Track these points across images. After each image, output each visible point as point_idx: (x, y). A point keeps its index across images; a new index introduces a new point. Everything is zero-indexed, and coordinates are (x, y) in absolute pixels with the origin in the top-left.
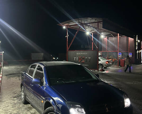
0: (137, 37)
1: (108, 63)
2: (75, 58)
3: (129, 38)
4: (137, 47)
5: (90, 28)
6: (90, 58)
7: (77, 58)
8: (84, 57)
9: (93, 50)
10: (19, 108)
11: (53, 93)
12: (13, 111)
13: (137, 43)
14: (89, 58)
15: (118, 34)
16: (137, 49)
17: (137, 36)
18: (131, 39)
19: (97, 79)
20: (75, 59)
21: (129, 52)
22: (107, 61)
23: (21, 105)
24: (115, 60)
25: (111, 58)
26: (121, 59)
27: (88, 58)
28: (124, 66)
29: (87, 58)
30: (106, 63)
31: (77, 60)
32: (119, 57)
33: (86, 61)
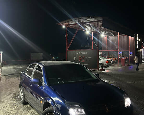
0: (138, 36)
1: (108, 62)
3: (130, 36)
4: (138, 46)
5: (90, 27)
7: (77, 57)
8: (84, 57)
9: (93, 49)
10: (18, 109)
11: (53, 94)
12: (11, 111)
13: (138, 42)
14: (89, 57)
15: (119, 33)
16: (137, 48)
17: (138, 34)
18: (131, 38)
19: (97, 79)
20: (75, 58)
21: (129, 51)
22: (107, 60)
23: (20, 106)
24: (116, 59)
25: (111, 58)
26: (122, 58)
28: (125, 66)
29: (87, 58)
31: (77, 60)
32: (120, 56)
33: (86, 61)
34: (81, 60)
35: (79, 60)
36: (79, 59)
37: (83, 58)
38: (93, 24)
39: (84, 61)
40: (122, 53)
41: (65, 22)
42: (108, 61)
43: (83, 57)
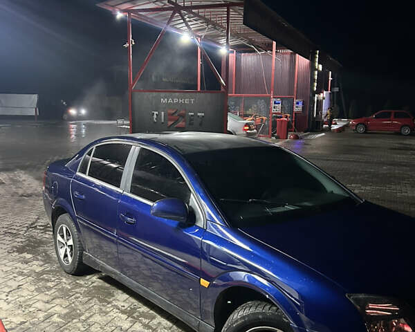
0: (317, 56)
1: (248, 128)
2: (156, 113)
3: (297, 55)
4: (316, 84)
5: (196, 22)
6: (203, 114)
7: (163, 113)
8: (184, 112)
13: (316, 72)
14: (199, 114)
15: (274, 43)
16: (315, 89)
17: (318, 51)
18: (302, 62)
20: (155, 116)
21: (295, 97)
22: (247, 123)
24: (262, 119)
25: (251, 115)
26: (278, 117)
27: (196, 114)
28: (287, 138)
29: (192, 115)
30: (244, 130)
31: (163, 121)
32: (274, 110)
33: (190, 124)
34: (177, 121)
35: (170, 123)
36: (171, 120)
37: (182, 116)
38: (206, 14)
39: (184, 123)
40: (280, 102)
41: (125, 3)
42: (247, 125)
43: (181, 112)
